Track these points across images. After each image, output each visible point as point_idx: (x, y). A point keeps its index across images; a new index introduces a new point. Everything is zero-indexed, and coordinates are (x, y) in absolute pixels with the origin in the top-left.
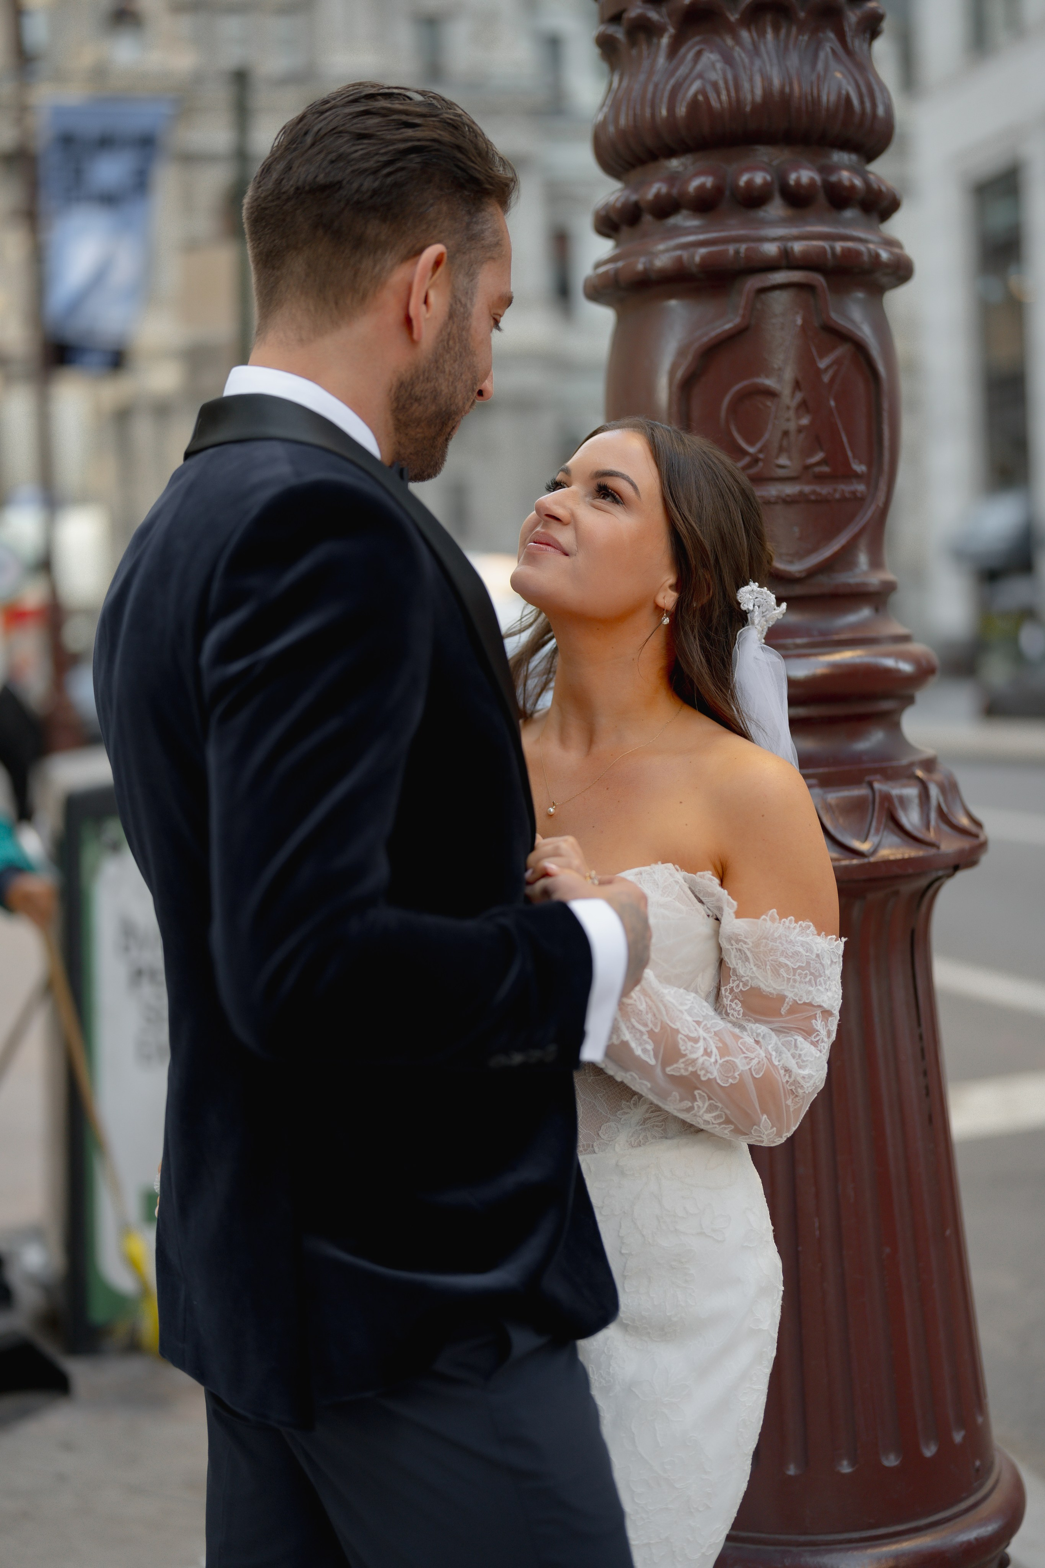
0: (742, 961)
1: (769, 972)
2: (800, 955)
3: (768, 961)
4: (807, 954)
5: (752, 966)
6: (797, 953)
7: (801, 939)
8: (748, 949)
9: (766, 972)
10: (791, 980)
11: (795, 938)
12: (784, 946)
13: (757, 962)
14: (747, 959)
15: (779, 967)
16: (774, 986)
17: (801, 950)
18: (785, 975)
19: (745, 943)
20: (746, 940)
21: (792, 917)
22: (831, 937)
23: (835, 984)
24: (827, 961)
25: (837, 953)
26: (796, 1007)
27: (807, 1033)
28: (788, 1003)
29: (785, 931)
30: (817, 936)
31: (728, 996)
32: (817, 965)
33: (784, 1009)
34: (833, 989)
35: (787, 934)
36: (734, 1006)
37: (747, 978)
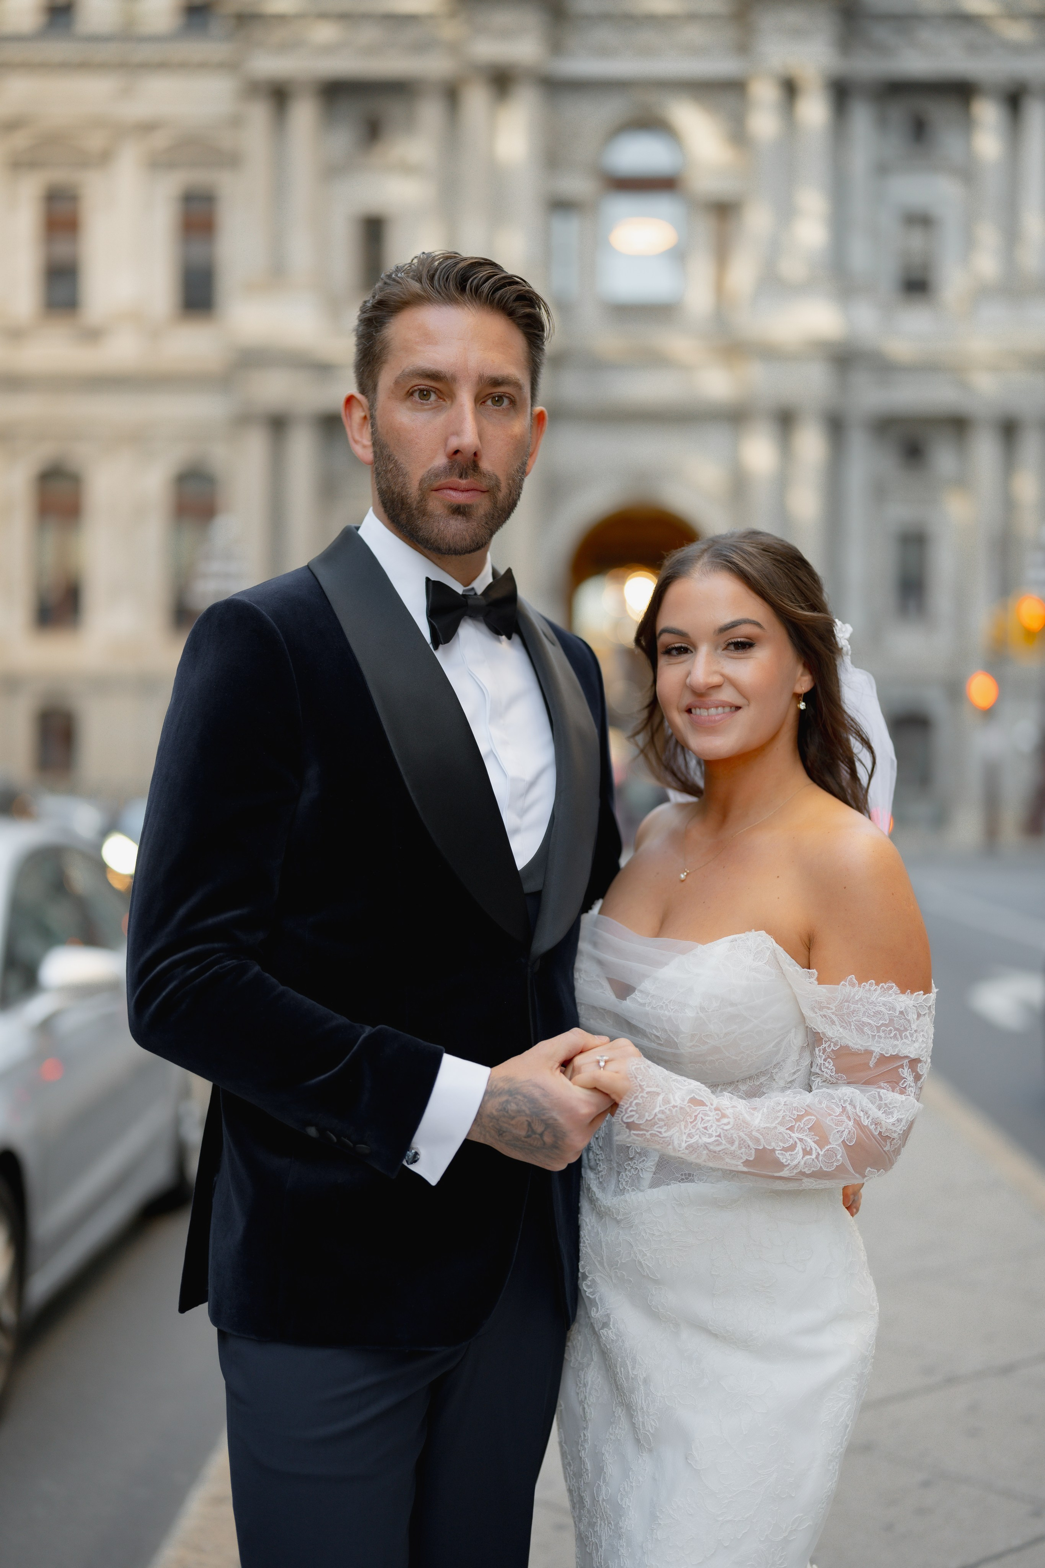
0: (829, 1025)
1: (854, 1031)
2: (882, 1014)
3: (852, 1021)
5: (839, 1028)
6: (879, 1012)
8: (833, 1013)
9: (852, 1032)
10: (876, 1037)
11: (876, 999)
12: (866, 1007)
14: (833, 1022)
15: (863, 1026)
17: (883, 1009)
18: (869, 1033)
19: (829, 1008)
20: (828, 1006)
21: (872, 981)
22: (918, 993)
23: (923, 1035)
24: (912, 1016)
25: (926, 1006)
26: (884, 1059)
27: (895, 1082)
28: (875, 1057)
29: (866, 994)
30: (901, 995)
31: (822, 1056)
32: (901, 1021)
33: (871, 1064)
34: (920, 1040)
35: (868, 996)
36: (827, 1065)
37: (836, 1039)
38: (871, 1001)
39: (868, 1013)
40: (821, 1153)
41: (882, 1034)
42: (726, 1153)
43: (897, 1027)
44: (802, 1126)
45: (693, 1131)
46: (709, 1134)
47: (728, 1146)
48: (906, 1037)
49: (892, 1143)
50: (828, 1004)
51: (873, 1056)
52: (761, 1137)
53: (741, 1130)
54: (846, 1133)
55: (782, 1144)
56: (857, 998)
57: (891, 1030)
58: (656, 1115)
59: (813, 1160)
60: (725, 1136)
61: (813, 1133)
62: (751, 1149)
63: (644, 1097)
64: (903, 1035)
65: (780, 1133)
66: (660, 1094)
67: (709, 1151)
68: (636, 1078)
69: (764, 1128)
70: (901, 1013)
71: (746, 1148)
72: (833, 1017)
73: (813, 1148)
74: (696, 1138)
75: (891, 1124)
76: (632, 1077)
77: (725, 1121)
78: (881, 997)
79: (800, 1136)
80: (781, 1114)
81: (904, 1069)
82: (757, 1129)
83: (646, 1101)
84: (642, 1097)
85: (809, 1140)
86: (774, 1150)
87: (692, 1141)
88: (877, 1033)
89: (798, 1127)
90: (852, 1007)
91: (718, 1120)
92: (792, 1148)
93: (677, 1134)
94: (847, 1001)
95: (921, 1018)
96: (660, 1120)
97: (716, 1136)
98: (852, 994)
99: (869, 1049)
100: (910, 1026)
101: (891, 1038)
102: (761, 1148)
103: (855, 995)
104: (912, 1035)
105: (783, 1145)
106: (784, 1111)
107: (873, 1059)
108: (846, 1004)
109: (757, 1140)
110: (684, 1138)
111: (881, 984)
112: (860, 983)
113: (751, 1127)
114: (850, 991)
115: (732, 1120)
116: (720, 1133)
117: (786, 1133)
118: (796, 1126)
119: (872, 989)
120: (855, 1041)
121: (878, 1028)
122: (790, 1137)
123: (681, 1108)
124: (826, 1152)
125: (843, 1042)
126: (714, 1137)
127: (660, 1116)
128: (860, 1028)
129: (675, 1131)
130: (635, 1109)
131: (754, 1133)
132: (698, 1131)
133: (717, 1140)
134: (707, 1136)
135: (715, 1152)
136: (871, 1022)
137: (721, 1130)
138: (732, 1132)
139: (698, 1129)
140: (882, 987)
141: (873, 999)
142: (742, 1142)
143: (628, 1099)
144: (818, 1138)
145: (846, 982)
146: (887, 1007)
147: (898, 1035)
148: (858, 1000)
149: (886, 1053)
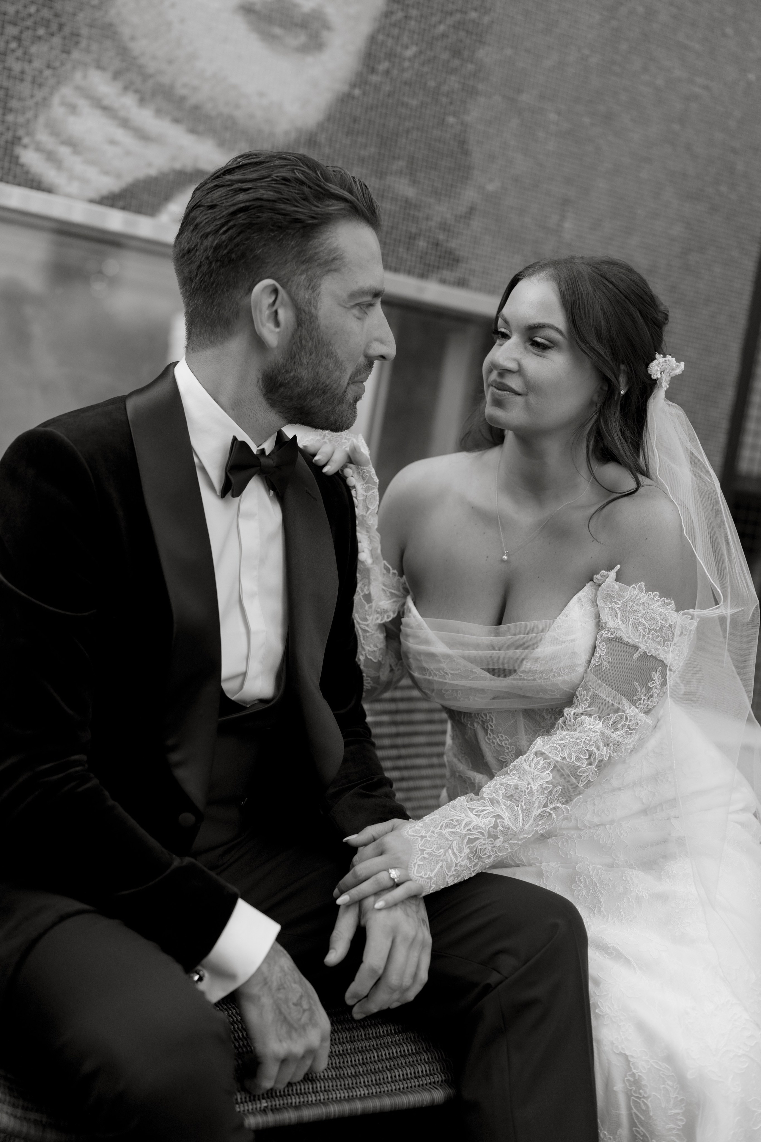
38: (651, 608)
39: (646, 616)
41: (651, 636)
43: (664, 635)
48: (667, 646)
51: (639, 651)
56: (641, 601)
57: (658, 636)
64: (666, 643)
70: (670, 626)
78: (659, 607)
81: (656, 673)
88: (648, 634)
90: (635, 607)
94: (632, 601)
98: (638, 597)
99: (637, 644)
101: (656, 642)
103: (640, 599)
104: (672, 646)
107: (637, 653)
108: (631, 603)
111: (663, 598)
112: (647, 591)
114: (638, 594)
119: (655, 599)
120: (629, 635)
121: (650, 630)
125: (619, 634)
128: (636, 626)
136: (646, 624)
140: (664, 600)
141: (654, 607)
145: (636, 586)
146: (662, 617)
147: (662, 641)
148: (641, 604)
149: (649, 653)
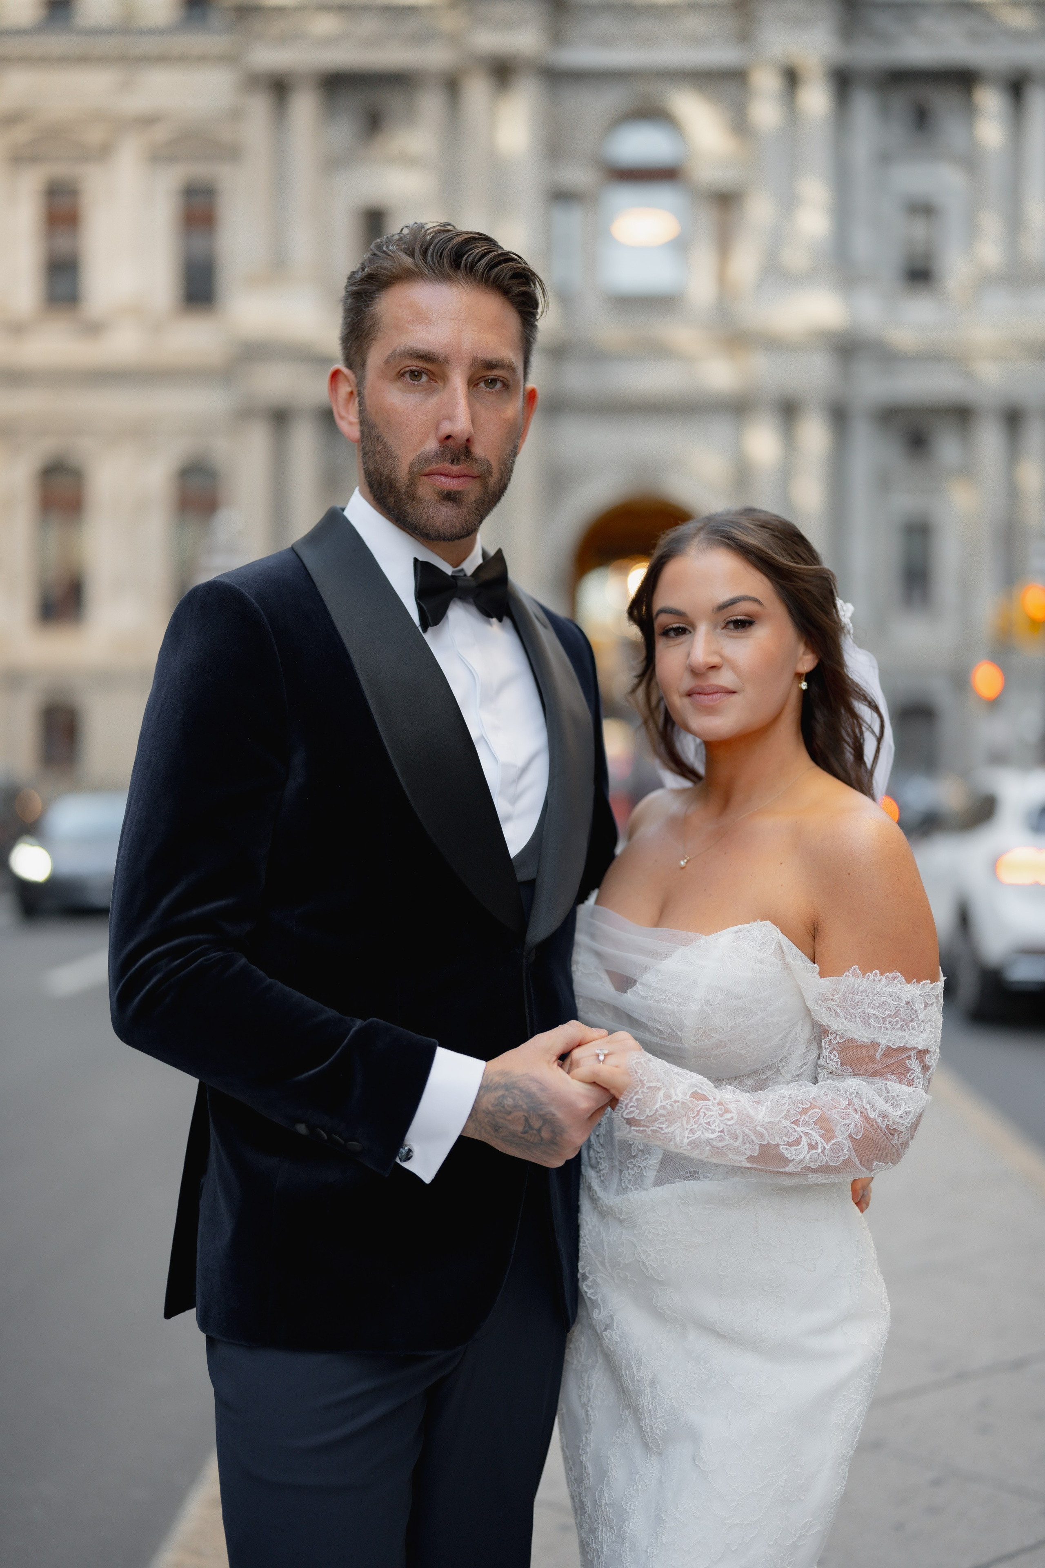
0: (834, 1017)
1: (859, 1024)
2: (887, 1004)
3: (857, 1013)
4: (895, 1003)
5: (844, 1021)
6: (885, 1003)
7: (889, 989)
8: (837, 1005)
9: (857, 1024)
10: (883, 1029)
11: (881, 989)
12: (871, 998)
13: (847, 1016)
14: (837, 1015)
15: (868, 1017)
16: (867, 1036)
17: (888, 1000)
18: (875, 1024)
19: (833, 1000)
20: (833, 997)
21: (876, 971)
22: (924, 982)
23: (931, 1025)
24: (919, 1006)
25: (933, 995)
26: (890, 1051)
27: (902, 1073)
28: (882, 1049)
29: (870, 984)
30: (907, 985)
31: (828, 1048)
32: (907, 1012)
33: (878, 1056)
34: (928, 1030)
35: (873, 987)
36: (832, 1057)
37: (841, 1032)
38: (876, 992)
39: (873, 1004)
40: (828, 1147)
41: (888, 1025)
42: (730, 1149)
43: (904, 1018)
44: (807, 1120)
45: (695, 1126)
46: (712, 1129)
47: (732, 1142)
48: (913, 1028)
49: (900, 1136)
50: (832, 995)
51: (880, 1048)
52: (765, 1132)
53: (745, 1125)
54: (853, 1126)
55: (786, 1139)
56: (861, 989)
57: (897, 1021)
58: (657, 1110)
59: (819, 1154)
60: (729, 1131)
61: (819, 1127)
62: (755, 1145)
63: (645, 1092)
64: (910, 1025)
65: (784, 1127)
66: (661, 1088)
67: (712, 1147)
68: (636, 1073)
69: (769, 1123)
70: (908, 1003)
71: (750, 1143)
72: (838, 1009)
73: (819, 1142)
74: (699, 1133)
75: (898, 1117)
76: (633, 1072)
77: (728, 1116)
78: (886, 987)
79: (805, 1130)
80: (785, 1108)
81: (911, 1060)
82: (761, 1124)
83: (646, 1096)
84: (643, 1092)
85: (815, 1134)
86: (778, 1145)
87: (695, 1136)
88: (883, 1024)
89: (803, 1120)
90: (857, 998)
91: (721, 1115)
92: (797, 1142)
93: (679, 1129)
94: (851, 993)
95: (928, 1008)
96: (661, 1115)
97: (719, 1132)
98: (856, 985)
99: (875, 1041)
100: (917, 1016)
101: (898, 1029)
102: (765, 1143)
103: (859, 986)
104: (919, 1026)
105: (788, 1140)
106: (789, 1105)
107: (879, 1051)
108: (850, 995)
109: (761, 1136)
110: (686, 1133)
111: (886, 974)
112: (864, 974)
113: (755, 1121)
114: (854, 982)
115: (735, 1115)
116: (723, 1129)
117: (790, 1128)
118: (801, 1120)
119: (877, 979)
120: (861, 1034)
121: (884, 1019)
122: (795, 1131)
123: (683, 1103)
124: (832, 1146)
125: (849, 1035)
126: (717, 1133)
127: (661, 1111)
128: (865, 1020)
129: (677, 1126)
130: (635, 1104)
131: (758, 1128)
132: (701, 1126)
133: (720, 1136)
134: (710, 1131)
135: (718, 1148)
136: (877, 1013)
137: (724, 1126)
138: (735, 1127)
139: (701, 1124)
140: (887, 977)
141: (878, 989)
142: (746, 1137)
143: (629, 1094)
144: (824, 1132)
145: (849, 973)
146: (893, 997)
147: (905, 1026)
148: (862, 992)
149: (893, 1045)
